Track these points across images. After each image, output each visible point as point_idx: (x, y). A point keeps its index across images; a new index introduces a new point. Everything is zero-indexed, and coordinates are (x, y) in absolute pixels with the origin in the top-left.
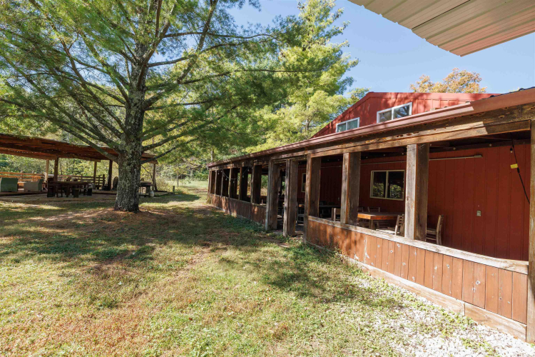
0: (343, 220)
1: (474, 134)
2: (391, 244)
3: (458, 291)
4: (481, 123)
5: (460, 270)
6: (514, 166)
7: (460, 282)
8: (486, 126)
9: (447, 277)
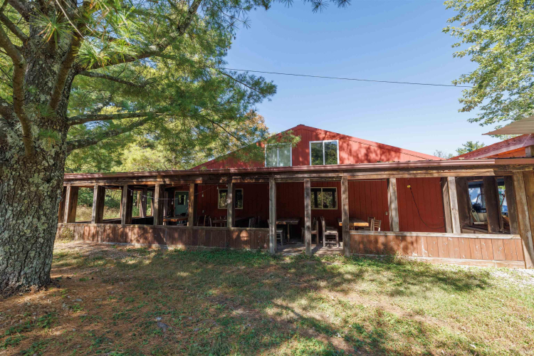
0: (396, 228)
1: (488, 174)
2: (445, 240)
3: (491, 256)
4: (492, 170)
5: (491, 245)
6: (409, 186)
7: (491, 251)
8: (495, 172)
9: (484, 250)
